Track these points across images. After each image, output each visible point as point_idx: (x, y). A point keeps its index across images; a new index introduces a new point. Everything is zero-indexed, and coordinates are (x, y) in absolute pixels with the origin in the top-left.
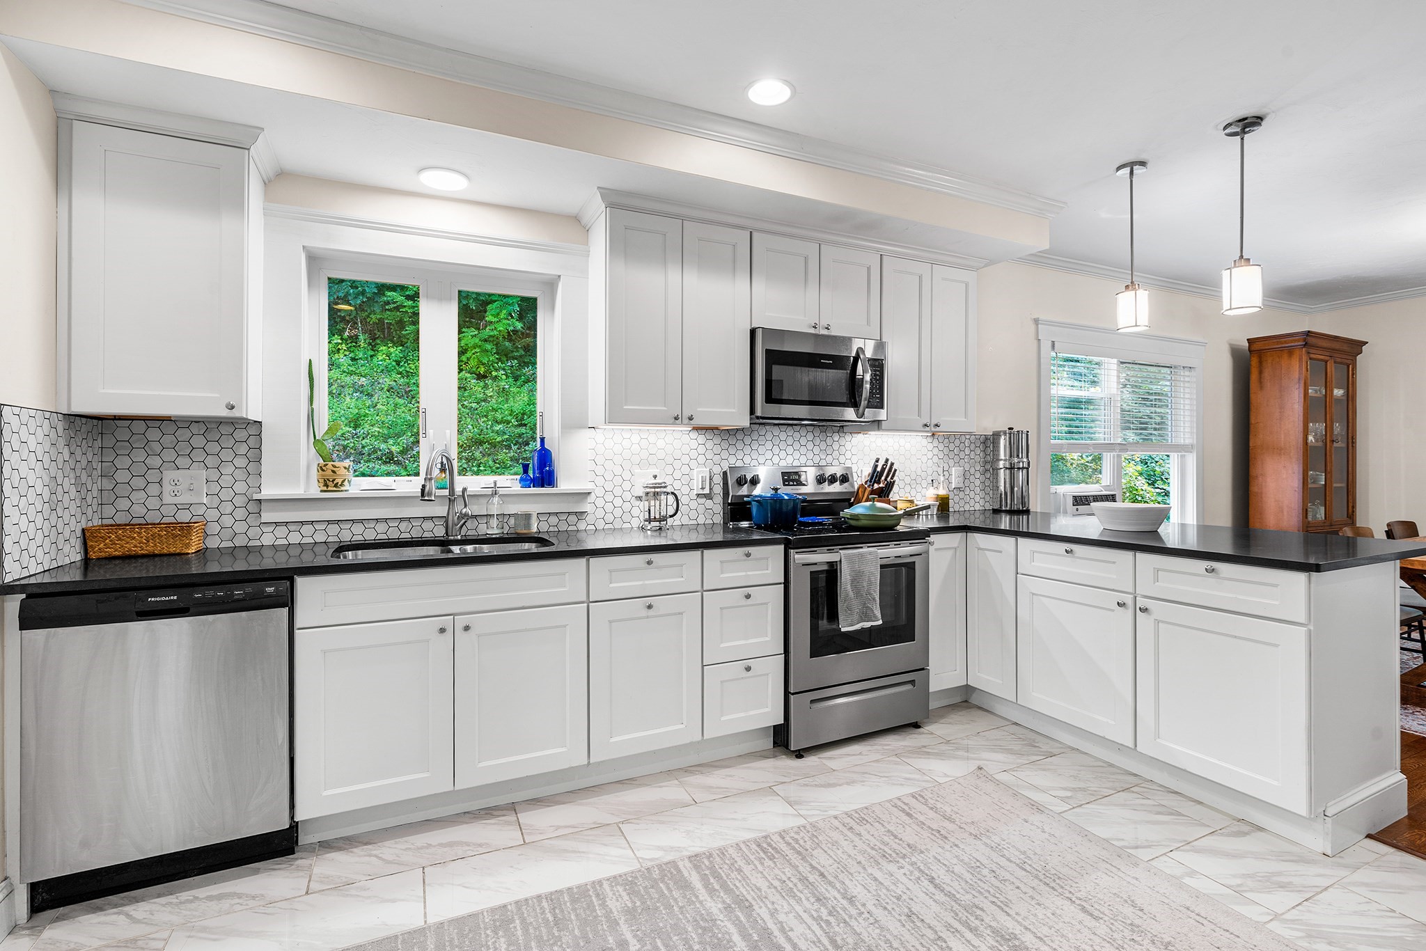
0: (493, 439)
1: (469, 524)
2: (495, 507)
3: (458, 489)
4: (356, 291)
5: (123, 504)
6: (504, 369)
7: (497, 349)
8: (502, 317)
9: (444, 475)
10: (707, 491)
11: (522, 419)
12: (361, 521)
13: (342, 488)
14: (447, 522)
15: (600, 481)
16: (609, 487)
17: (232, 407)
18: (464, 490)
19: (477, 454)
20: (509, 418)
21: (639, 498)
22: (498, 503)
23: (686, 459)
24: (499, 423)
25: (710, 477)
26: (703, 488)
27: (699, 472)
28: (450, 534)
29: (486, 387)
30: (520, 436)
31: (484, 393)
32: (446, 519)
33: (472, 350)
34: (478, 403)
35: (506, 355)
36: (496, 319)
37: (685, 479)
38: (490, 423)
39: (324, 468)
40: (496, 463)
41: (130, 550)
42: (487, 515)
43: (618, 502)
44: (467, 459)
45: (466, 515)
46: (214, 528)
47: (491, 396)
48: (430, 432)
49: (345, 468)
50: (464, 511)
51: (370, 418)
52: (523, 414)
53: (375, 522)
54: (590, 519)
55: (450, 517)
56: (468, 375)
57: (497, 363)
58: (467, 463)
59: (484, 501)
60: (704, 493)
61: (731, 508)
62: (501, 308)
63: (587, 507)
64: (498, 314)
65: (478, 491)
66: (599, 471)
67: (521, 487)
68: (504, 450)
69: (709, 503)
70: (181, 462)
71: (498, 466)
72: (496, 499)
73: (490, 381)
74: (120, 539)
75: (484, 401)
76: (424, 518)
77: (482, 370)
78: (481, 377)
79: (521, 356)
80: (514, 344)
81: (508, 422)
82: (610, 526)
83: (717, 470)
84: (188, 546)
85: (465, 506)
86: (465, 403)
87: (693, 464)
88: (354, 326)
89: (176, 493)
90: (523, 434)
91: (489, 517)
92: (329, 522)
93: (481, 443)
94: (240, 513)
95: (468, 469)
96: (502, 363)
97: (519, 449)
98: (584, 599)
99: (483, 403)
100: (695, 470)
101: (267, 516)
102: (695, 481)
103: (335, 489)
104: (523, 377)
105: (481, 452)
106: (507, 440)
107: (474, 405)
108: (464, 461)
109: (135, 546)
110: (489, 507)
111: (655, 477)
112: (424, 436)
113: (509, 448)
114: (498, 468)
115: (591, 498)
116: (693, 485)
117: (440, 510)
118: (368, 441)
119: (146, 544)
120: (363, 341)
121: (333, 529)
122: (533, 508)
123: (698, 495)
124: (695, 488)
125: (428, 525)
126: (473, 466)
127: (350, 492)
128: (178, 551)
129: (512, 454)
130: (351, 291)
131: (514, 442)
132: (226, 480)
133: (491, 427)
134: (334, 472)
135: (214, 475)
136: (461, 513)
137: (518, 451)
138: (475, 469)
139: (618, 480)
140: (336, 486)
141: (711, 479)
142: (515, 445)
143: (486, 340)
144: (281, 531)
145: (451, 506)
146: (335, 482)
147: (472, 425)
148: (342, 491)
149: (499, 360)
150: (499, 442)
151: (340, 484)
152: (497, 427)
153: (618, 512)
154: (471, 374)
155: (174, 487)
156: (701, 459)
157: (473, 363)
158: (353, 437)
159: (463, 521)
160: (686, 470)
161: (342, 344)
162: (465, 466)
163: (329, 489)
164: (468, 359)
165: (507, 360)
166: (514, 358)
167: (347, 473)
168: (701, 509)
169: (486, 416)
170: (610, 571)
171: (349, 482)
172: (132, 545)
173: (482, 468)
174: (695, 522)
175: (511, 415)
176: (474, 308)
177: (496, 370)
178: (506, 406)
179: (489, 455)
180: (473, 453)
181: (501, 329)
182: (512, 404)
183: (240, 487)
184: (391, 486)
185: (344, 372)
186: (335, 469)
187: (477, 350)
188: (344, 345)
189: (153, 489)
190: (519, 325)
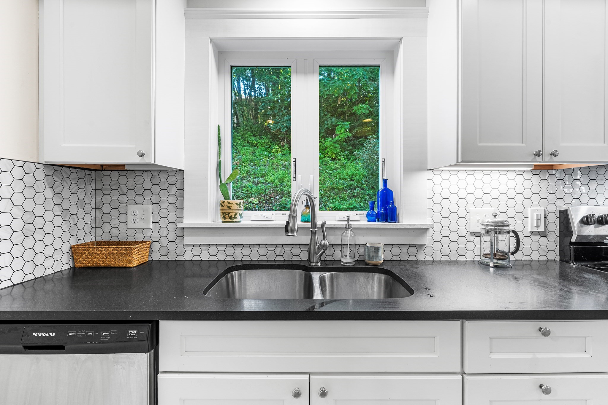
0: (339, 187)
1: (327, 252)
2: (348, 238)
3: (319, 223)
4: (284, 126)
5: (107, 228)
6: (343, 155)
7: (340, 146)
8: (342, 131)
9: (308, 211)
10: (542, 229)
11: (352, 177)
12: (249, 246)
13: (235, 220)
14: (310, 249)
15: (437, 217)
16: (445, 223)
17: (143, 155)
18: (323, 224)
19: (332, 194)
20: (346, 177)
21: (474, 234)
22: (351, 236)
23: (519, 198)
24: (342, 179)
25: (545, 215)
26: (537, 226)
27: (533, 211)
28: (312, 260)
29: (336, 163)
30: (351, 185)
31: (335, 166)
32: (309, 246)
33: (329, 147)
34: (332, 171)
35: (344, 149)
36: (340, 133)
37: (519, 217)
38: (338, 179)
39: (223, 204)
40: (340, 198)
41: (96, 263)
42: (341, 245)
43: (454, 237)
44: (327, 196)
45: (325, 246)
46: (156, 246)
47: (338, 167)
48: (299, 176)
49: (237, 204)
50: (323, 242)
51: (287, 178)
52: (353, 175)
53: (258, 246)
54: (428, 251)
55: (312, 247)
56: (328, 159)
57: (340, 153)
58: (327, 198)
59: (339, 233)
60: (539, 230)
61: (574, 248)
62: (342, 127)
63: (426, 241)
64: (341, 130)
65: (335, 225)
66: (437, 208)
67: (368, 221)
68: (344, 192)
69: (543, 241)
70: (139, 199)
71: (342, 200)
72: (349, 232)
73: (337, 161)
74: (91, 255)
75: (335, 170)
76: (293, 245)
77: (334, 156)
78: (333, 159)
79: (351, 149)
80: (348, 144)
81: (346, 179)
82: (446, 258)
83: (552, 208)
84: (130, 261)
85: (324, 238)
86: (327, 171)
87: (527, 203)
88: (284, 142)
89: (135, 221)
90: (353, 184)
91: (343, 246)
92: (227, 245)
93: (334, 189)
94: (172, 236)
95: (328, 201)
96: (342, 153)
97: (351, 192)
98: (459, 369)
99: (335, 171)
100: (529, 209)
101: (188, 240)
102: (529, 219)
103: (230, 220)
104: (352, 158)
105: (334, 193)
106: (345, 187)
107: (330, 172)
108: (326, 197)
109: (100, 261)
110: (343, 238)
111: (495, 215)
112: (294, 179)
113: (346, 191)
114: (341, 201)
115: (430, 233)
116: (527, 223)
117: (305, 239)
118: (286, 188)
119: (105, 259)
120: (286, 147)
121: (230, 251)
122: (380, 241)
123: (532, 233)
124: (529, 225)
125: (296, 251)
126: (330, 200)
127: (242, 222)
128: (124, 265)
129: (348, 194)
130: (282, 126)
131: (349, 188)
132: (164, 213)
133: (338, 181)
134: (229, 207)
135: (156, 208)
136: (320, 244)
137: (351, 193)
138: (331, 201)
139: (454, 217)
140: (230, 218)
141: (545, 218)
142: (349, 189)
143: (335, 143)
144: (197, 250)
145: (313, 238)
146: (230, 215)
147: (330, 181)
148: (236, 222)
149: (341, 151)
150: (342, 188)
151: (233, 216)
152: (341, 182)
153: (454, 246)
154: (329, 158)
155: (134, 217)
156: (536, 198)
157: (330, 153)
158: (280, 187)
159: (322, 251)
160: (519, 208)
161: (279, 148)
162: (327, 200)
163: (227, 220)
164: (328, 152)
165: (345, 151)
166: (347, 150)
167: (239, 208)
168: (535, 246)
169: (336, 176)
170: (491, 338)
171: (241, 215)
172: (98, 260)
173: (334, 201)
174: (528, 258)
175: (347, 176)
176: (330, 129)
177: (340, 156)
178: (345, 171)
179: (338, 194)
180: (330, 194)
181: (342, 137)
182: (348, 171)
183: (172, 218)
184: (271, 218)
185: (279, 160)
186: (229, 205)
187: (332, 147)
188: (279, 149)
189: (122, 218)
190: (350, 135)
